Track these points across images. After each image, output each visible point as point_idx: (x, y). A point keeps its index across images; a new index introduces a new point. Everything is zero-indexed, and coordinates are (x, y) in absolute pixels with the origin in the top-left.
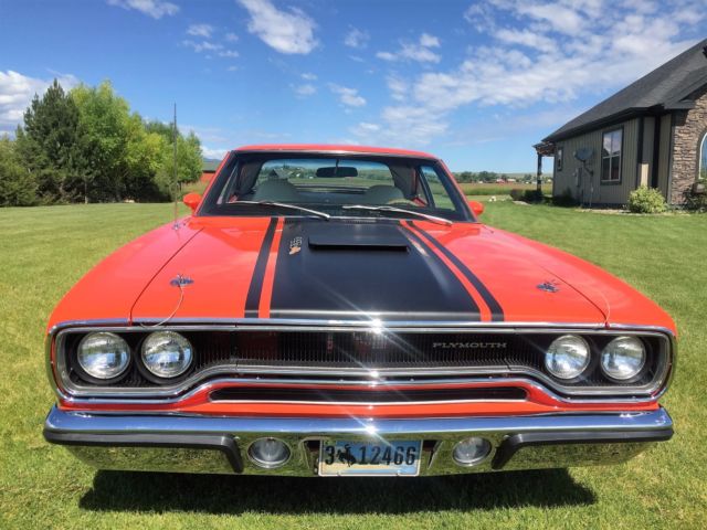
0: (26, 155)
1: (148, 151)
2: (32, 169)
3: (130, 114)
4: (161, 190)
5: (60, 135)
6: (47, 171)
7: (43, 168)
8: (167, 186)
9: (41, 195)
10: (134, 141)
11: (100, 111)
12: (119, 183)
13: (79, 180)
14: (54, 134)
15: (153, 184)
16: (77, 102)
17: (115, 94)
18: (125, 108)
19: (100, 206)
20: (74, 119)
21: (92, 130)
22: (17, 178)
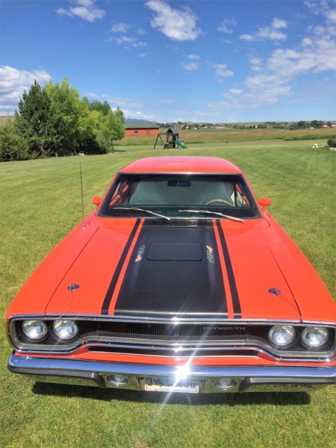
0: (21, 129)
1: (91, 122)
2: (25, 137)
3: (80, 99)
4: (100, 146)
5: (40, 116)
6: (33, 138)
7: (31, 136)
8: (103, 143)
9: (30, 153)
10: (83, 117)
11: (62, 99)
12: (75, 144)
13: (52, 143)
14: (36, 115)
15: (95, 143)
16: (48, 93)
17: (71, 86)
18: (77, 95)
19: (65, 159)
20: (48, 104)
21: (58, 111)
22: (17, 144)
